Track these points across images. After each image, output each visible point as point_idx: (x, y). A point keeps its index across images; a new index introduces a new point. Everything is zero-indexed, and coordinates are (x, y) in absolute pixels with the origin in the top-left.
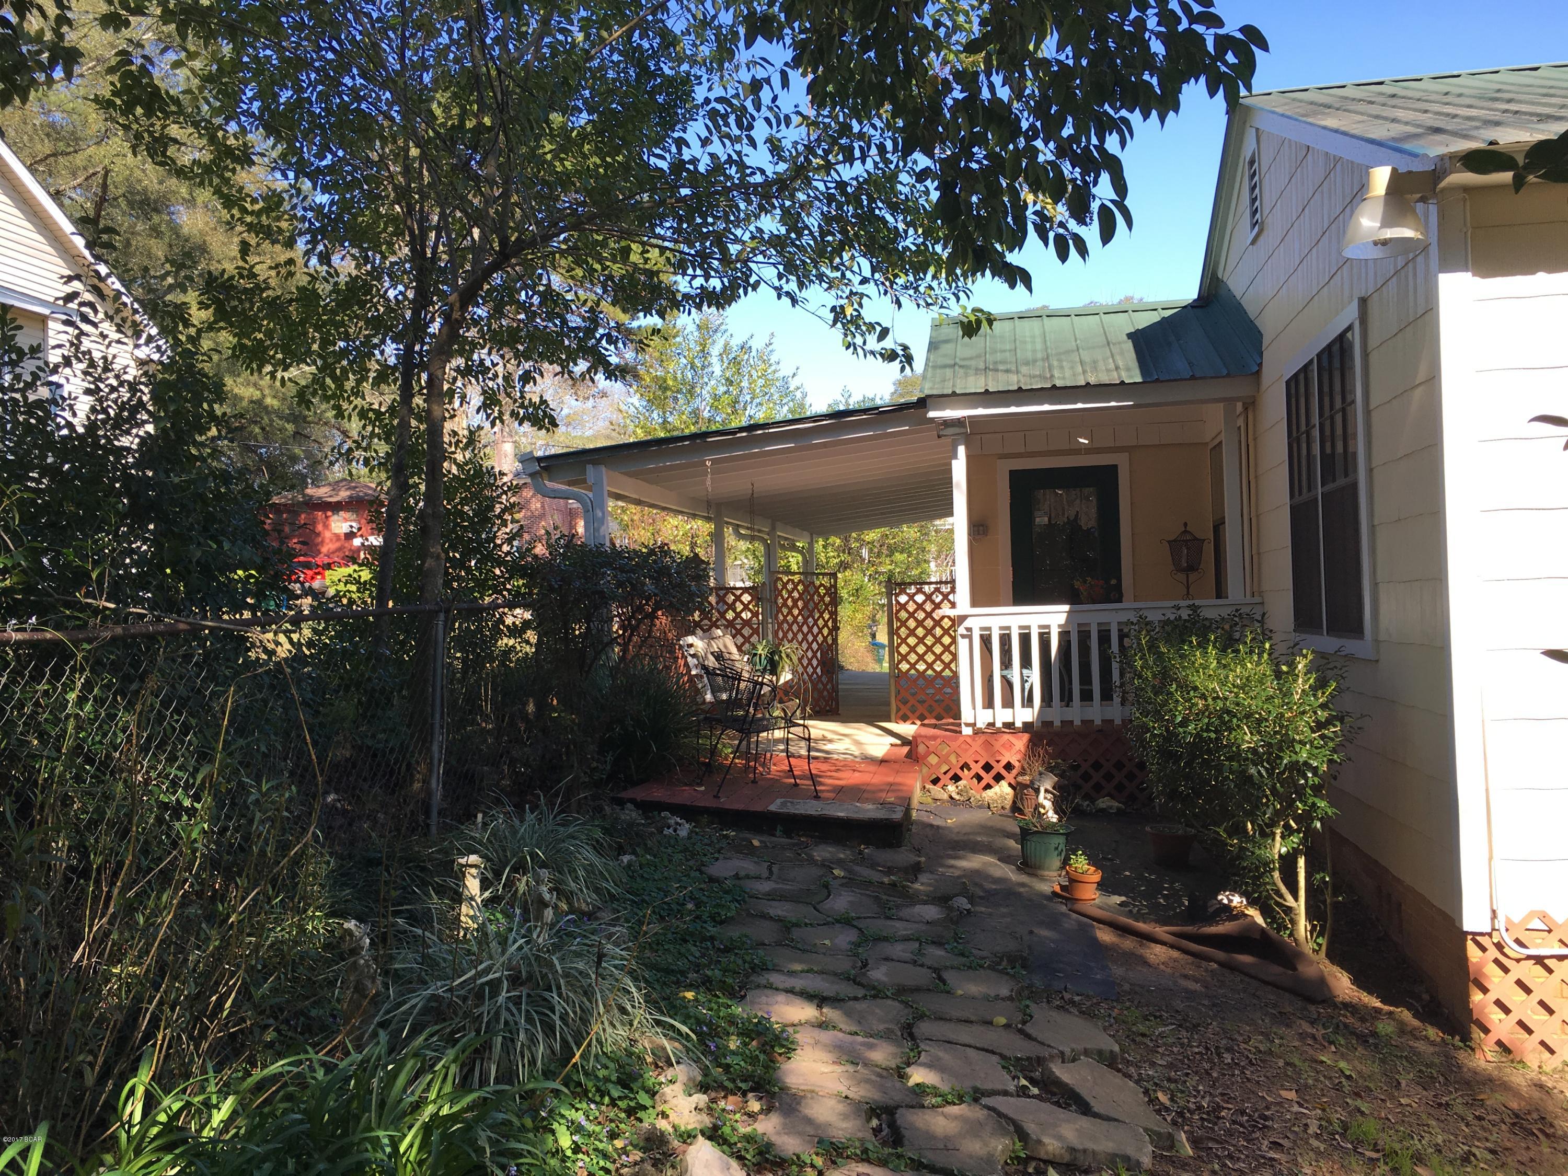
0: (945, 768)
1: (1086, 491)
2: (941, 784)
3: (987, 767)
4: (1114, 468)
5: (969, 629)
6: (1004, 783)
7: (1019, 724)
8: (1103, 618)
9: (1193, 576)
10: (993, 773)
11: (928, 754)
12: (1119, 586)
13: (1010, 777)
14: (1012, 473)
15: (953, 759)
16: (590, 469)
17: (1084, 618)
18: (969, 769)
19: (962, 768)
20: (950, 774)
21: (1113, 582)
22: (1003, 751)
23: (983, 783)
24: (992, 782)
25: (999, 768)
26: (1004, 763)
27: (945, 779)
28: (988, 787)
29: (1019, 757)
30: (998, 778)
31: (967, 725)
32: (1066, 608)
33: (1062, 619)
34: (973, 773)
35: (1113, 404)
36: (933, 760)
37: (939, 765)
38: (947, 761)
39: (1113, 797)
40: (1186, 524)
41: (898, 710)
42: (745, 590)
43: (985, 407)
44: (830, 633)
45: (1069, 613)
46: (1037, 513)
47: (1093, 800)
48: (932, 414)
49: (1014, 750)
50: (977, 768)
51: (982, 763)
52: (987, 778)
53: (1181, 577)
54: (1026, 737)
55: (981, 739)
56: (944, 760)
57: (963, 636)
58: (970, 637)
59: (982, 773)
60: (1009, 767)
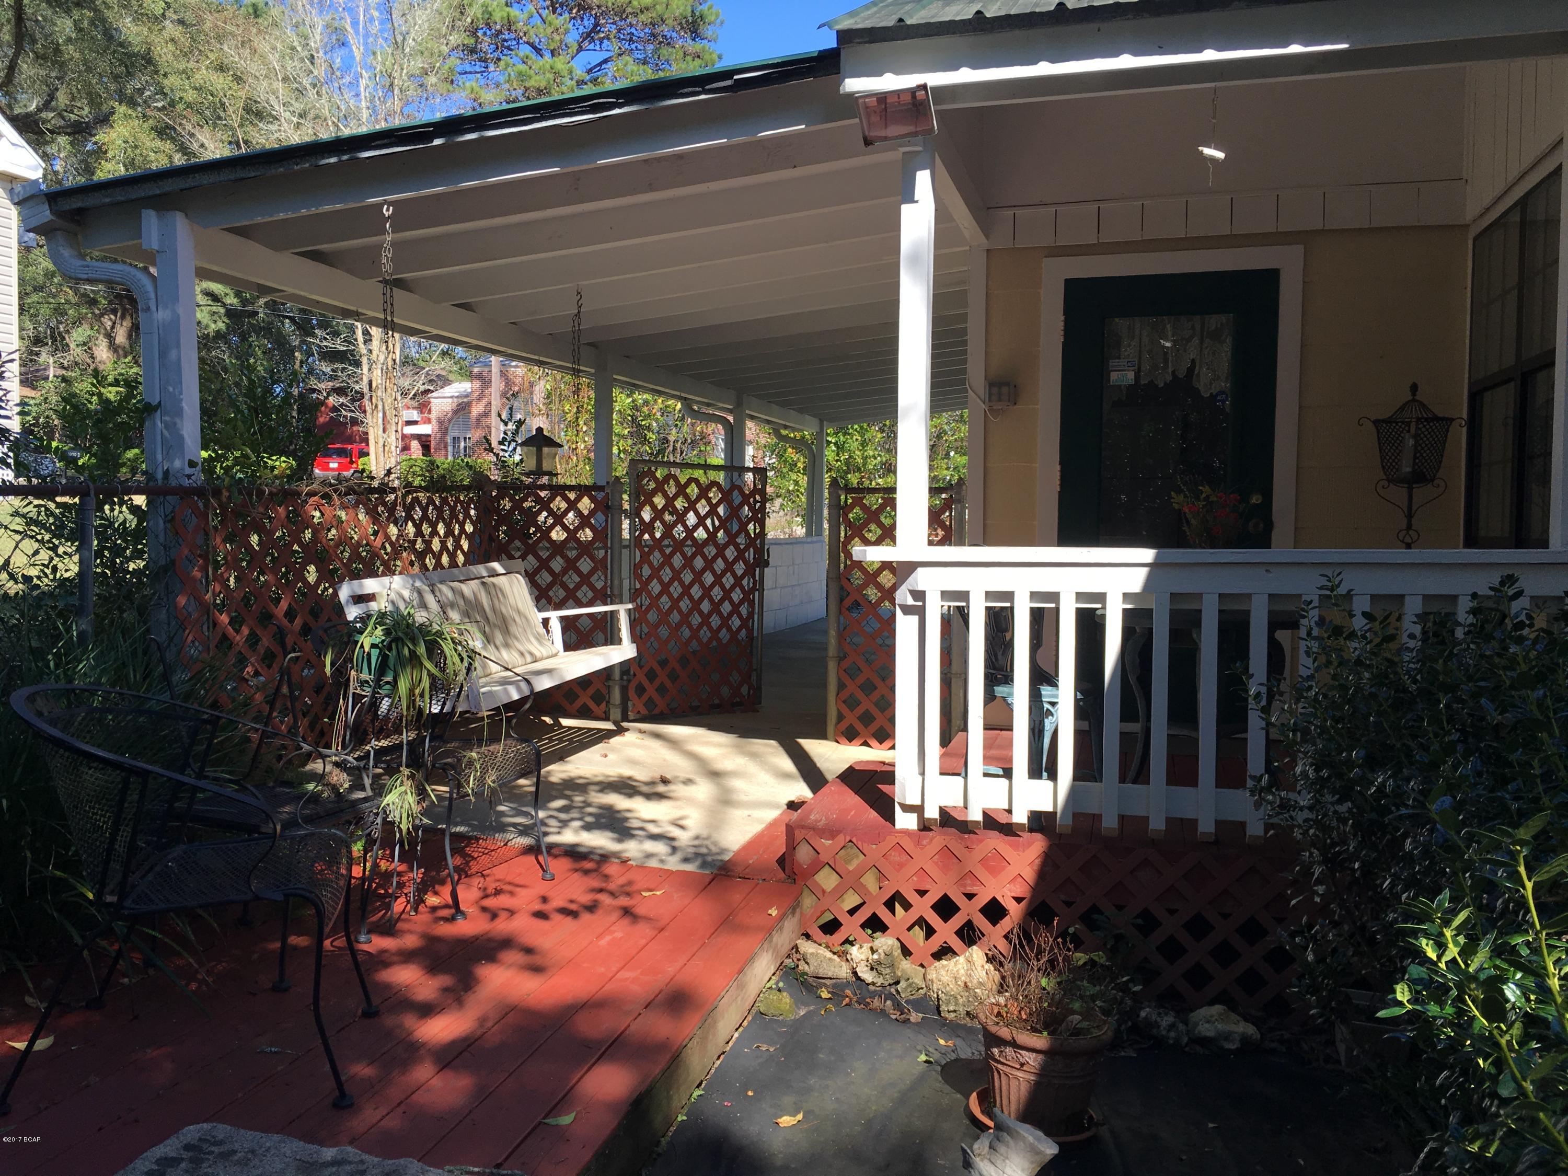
0: (852, 900)
1: (1214, 321)
2: (840, 936)
3: (945, 908)
4: (1270, 278)
5: (919, 595)
6: (977, 953)
7: (1020, 817)
8: (1234, 583)
9: (1421, 493)
10: (957, 921)
11: (817, 866)
12: (1265, 512)
13: (996, 935)
14: (1072, 285)
15: (870, 881)
16: (150, 220)
17: (1186, 584)
18: (907, 906)
19: (890, 905)
20: (863, 915)
21: (1256, 499)
22: (981, 873)
23: (936, 943)
24: (955, 943)
25: (969, 911)
26: (983, 899)
27: (851, 927)
28: (944, 952)
29: (1020, 890)
30: (969, 935)
31: (907, 808)
32: (1147, 555)
33: (1135, 580)
34: (913, 915)
35: (1295, 49)
36: (827, 880)
37: (839, 892)
38: (858, 887)
39: (1232, 1005)
40: (1414, 388)
41: (840, 717)
42: (583, 490)
43: (976, 65)
44: (749, 571)
45: (1154, 566)
46: (1113, 363)
47: (1183, 1009)
48: (854, 85)
49: (1012, 871)
50: (923, 907)
51: (933, 897)
52: (946, 932)
53: (1398, 493)
54: (1037, 845)
55: (937, 840)
56: (851, 882)
57: (907, 610)
58: (920, 612)
59: (934, 919)
60: (994, 911)
